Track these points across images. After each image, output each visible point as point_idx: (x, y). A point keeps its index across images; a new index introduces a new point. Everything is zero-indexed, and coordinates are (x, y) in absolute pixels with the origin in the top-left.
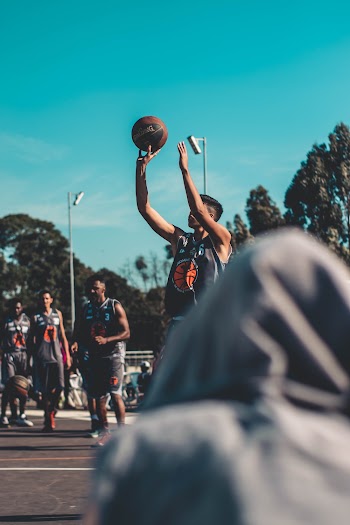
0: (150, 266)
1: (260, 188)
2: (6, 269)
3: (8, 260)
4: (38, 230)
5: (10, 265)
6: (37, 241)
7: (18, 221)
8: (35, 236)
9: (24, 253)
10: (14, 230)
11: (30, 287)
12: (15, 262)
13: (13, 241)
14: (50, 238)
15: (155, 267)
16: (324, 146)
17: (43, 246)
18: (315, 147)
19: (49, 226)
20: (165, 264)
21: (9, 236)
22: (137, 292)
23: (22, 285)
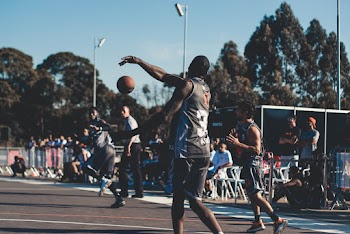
0: (152, 91)
1: (231, 42)
2: (56, 89)
3: (58, 83)
4: (79, 63)
5: (59, 86)
6: (78, 71)
7: (65, 57)
8: (76, 67)
9: (69, 78)
10: (63, 63)
11: (72, 102)
12: (62, 84)
13: (62, 70)
14: (87, 69)
15: (155, 92)
16: (272, 17)
17: (81, 74)
18: (265, 17)
19: (86, 61)
20: (163, 90)
21: (59, 66)
22: (143, 108)
23: (67, 100)
